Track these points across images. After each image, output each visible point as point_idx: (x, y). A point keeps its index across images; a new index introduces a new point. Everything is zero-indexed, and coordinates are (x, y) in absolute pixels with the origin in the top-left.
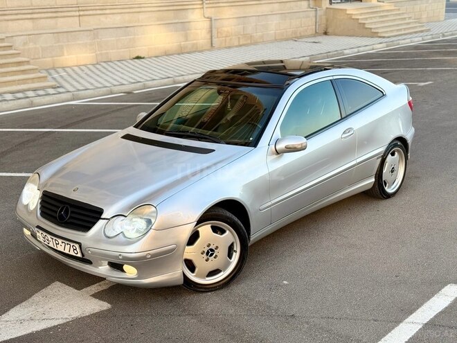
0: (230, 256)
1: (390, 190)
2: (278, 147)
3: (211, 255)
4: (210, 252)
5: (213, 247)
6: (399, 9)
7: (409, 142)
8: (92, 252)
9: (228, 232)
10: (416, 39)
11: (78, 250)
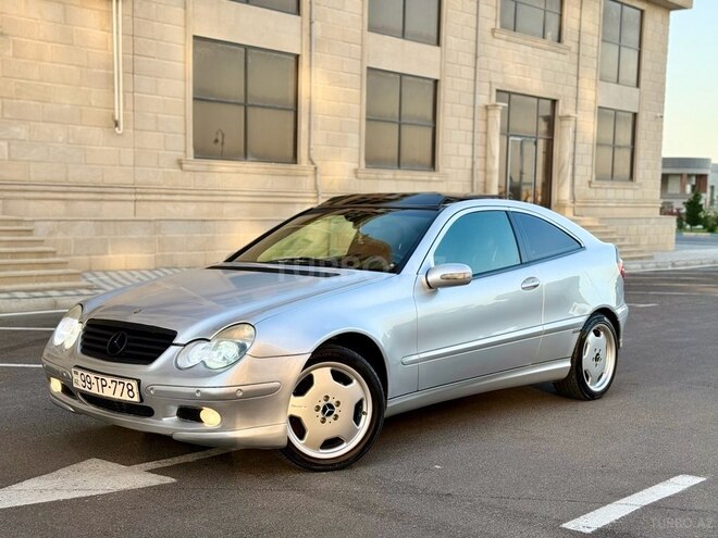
0: (357, 419)
1: (596, 388)
2: (430, 278)
3: (330, 414)
4: (328, 410)
5: (332, 401)
6: (606, 227)
7: (622, 320)
8: (156, 391)
9: (355, 381)
10: (633, 266)
11: (135, 390)
